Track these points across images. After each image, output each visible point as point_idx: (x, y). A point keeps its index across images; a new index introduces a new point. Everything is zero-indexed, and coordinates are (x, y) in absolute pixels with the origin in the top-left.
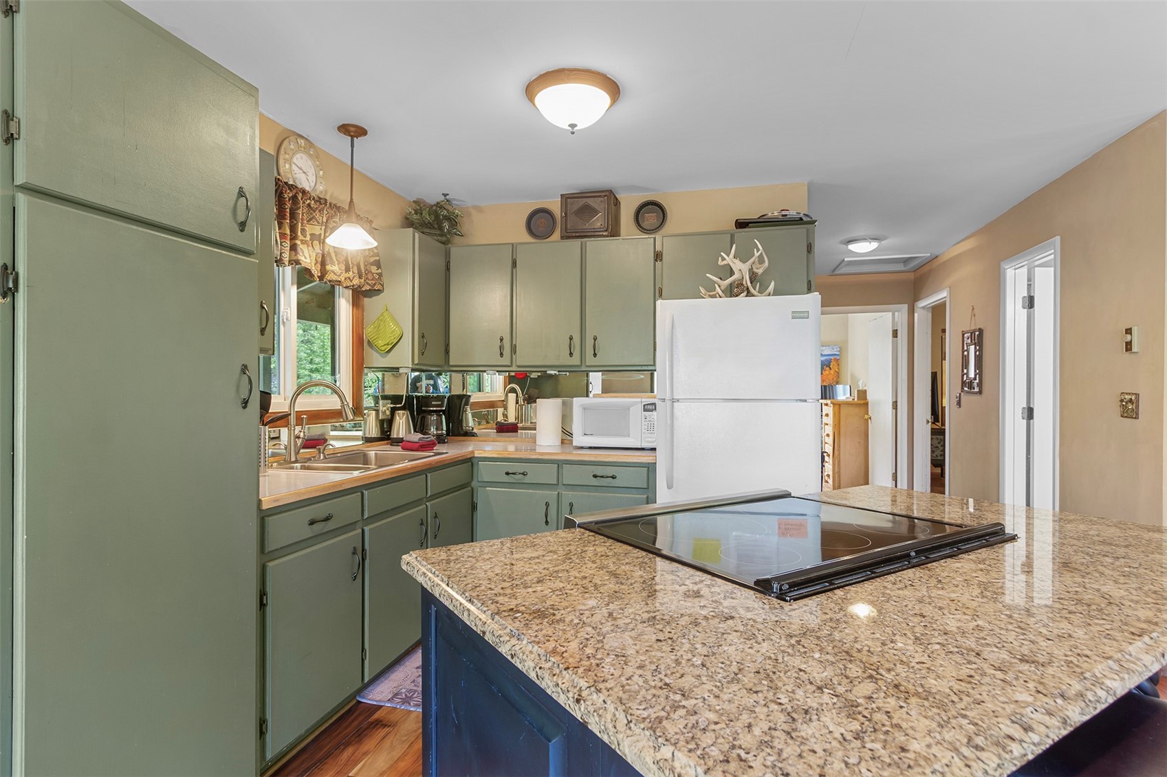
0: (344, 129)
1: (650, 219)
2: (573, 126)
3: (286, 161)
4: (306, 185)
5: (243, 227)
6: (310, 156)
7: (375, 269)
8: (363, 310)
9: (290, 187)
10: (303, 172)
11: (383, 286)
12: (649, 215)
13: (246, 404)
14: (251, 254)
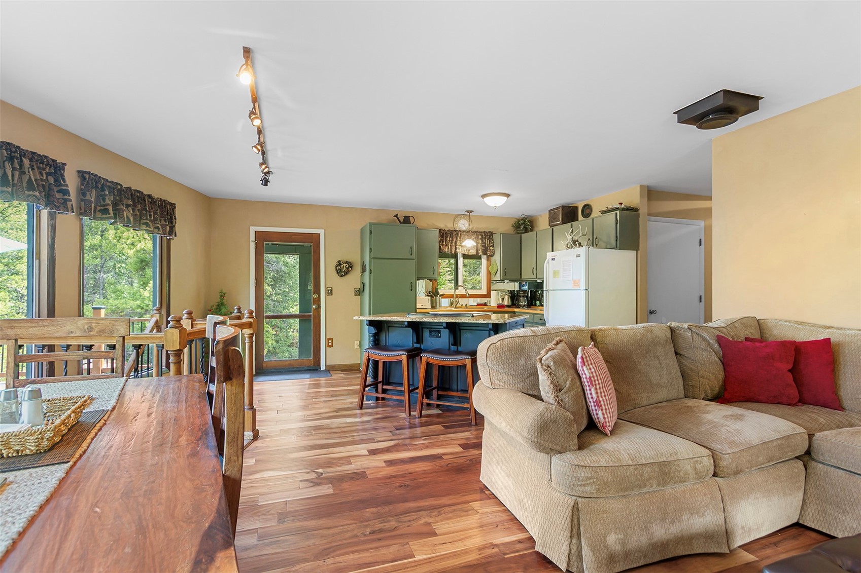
0: (467, 211)
1: (587, 211)
2: (495, 206)
3: (456, 224)
4: (464, 229)
5: (411, 255)
6: (465, 219)
7: (491, 248)
8: (491, 261)
9: (455, 231)
10: (463, 225)
11: (494, 253)
12: (587, 210)
13: (411, 290)
14: (413, 259)
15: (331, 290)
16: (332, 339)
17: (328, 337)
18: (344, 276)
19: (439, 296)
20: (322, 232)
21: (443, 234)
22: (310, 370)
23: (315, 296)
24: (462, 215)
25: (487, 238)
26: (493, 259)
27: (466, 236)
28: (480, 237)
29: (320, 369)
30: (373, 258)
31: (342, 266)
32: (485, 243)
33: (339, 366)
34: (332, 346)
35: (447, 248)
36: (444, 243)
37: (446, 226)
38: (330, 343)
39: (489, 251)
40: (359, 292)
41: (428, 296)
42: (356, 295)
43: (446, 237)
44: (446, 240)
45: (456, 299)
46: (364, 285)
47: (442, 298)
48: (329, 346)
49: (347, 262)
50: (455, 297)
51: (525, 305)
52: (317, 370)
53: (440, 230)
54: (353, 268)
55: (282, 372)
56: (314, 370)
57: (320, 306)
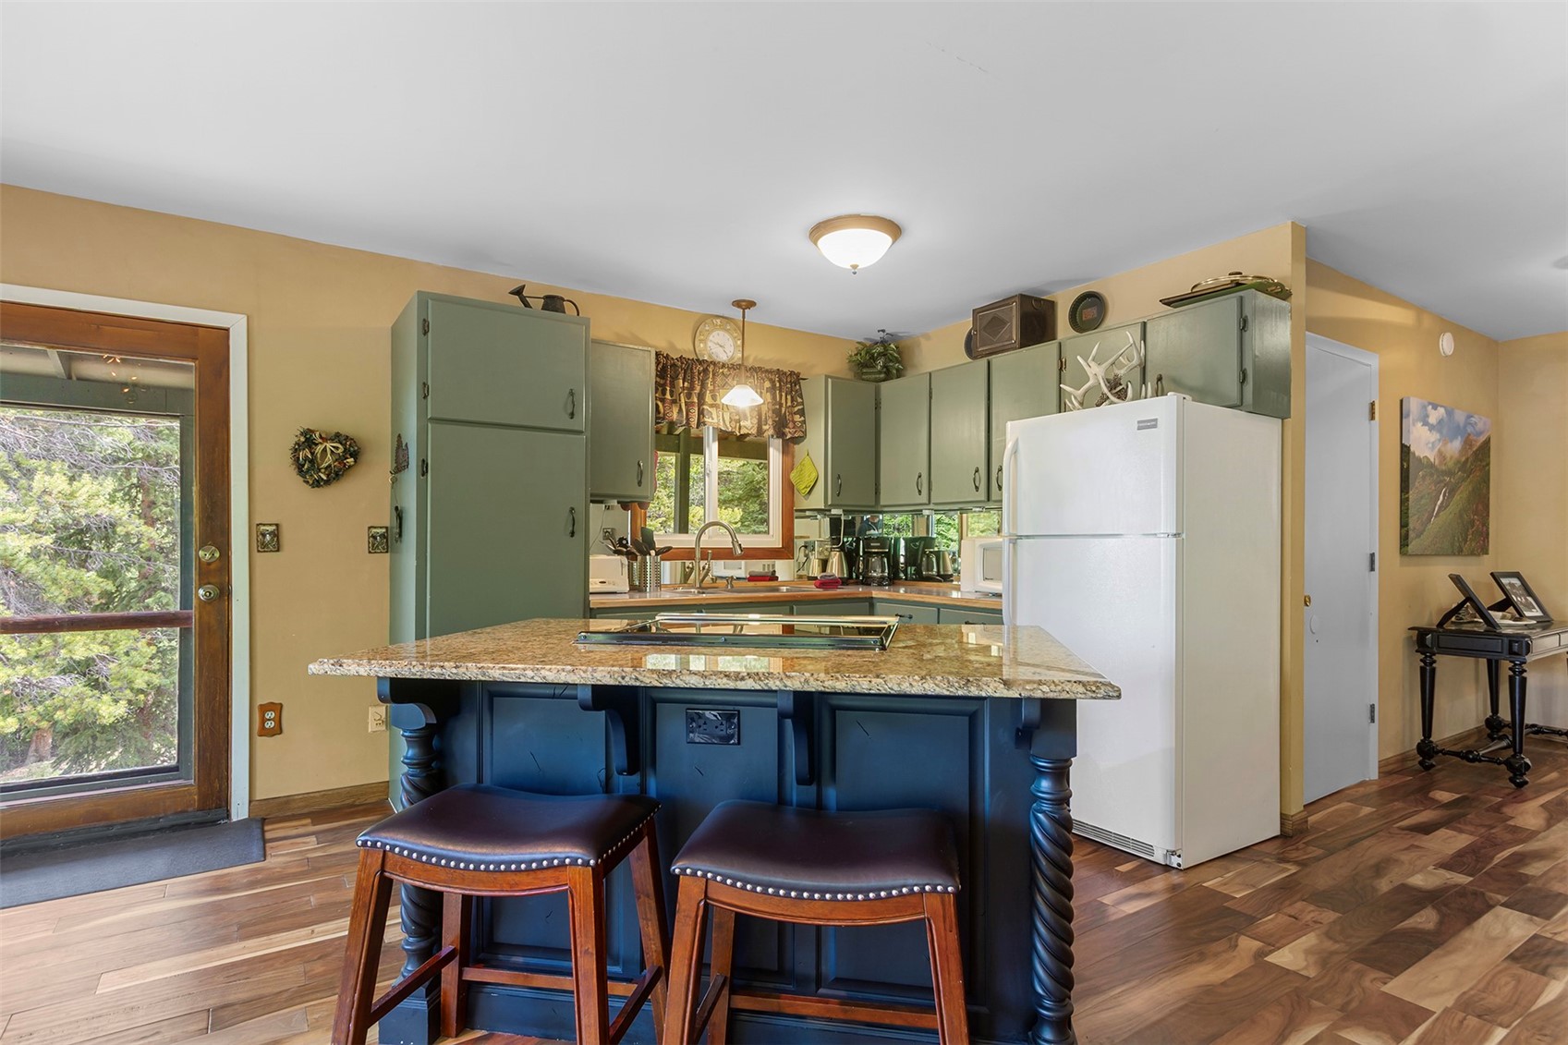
0: (738, 304)
1: (1090, 313)
2: (855, 267)
3: (701, 341)
4: (723, 357)
5: (572, 415)
6: (727, 331)
7: (797, 418)
8: (793, 457)
9: (701, 362)
10: (720, 346)
11: (805, 433)
12: (1090, 310)
13: (572, 534)
14: (580, 432)
15: (276, 535)
16: (278, 708)
17: (260, 701)
18: (327, 482)
19: (653, 552)
20: (237, 326)
21: (664, 367)
22: (186, 826)
23: (205, 555)
24: (718, 317)
25: (784, 389)
26: (799, 449)
27: (730, 380)
28: (767, 384)
29: (228, 816)
30: (435, 420)
31: (320, 448)
32: (781, 405)
33: (307, 798)
34: (278, 730)
35: (675, 410)
36: (668, 396)
37: (672, 346)
38: (269, 721)
39: (791, 425)
40: (385, 541)
41: (617, 552)
42: (373, 549)
43: (675, 378)
44: (673, 386)
45: (703, 563)
46: (399, 514)
47: (662, 559)
48: (265, 732)
49: (337, 437)
50: (698, 555)
51: (883, 578)
52: (214, 823)
53: (658, 354)
54: (365, 458)
55: (56, 848)
56: (201, 824)
57: (229, 594)
